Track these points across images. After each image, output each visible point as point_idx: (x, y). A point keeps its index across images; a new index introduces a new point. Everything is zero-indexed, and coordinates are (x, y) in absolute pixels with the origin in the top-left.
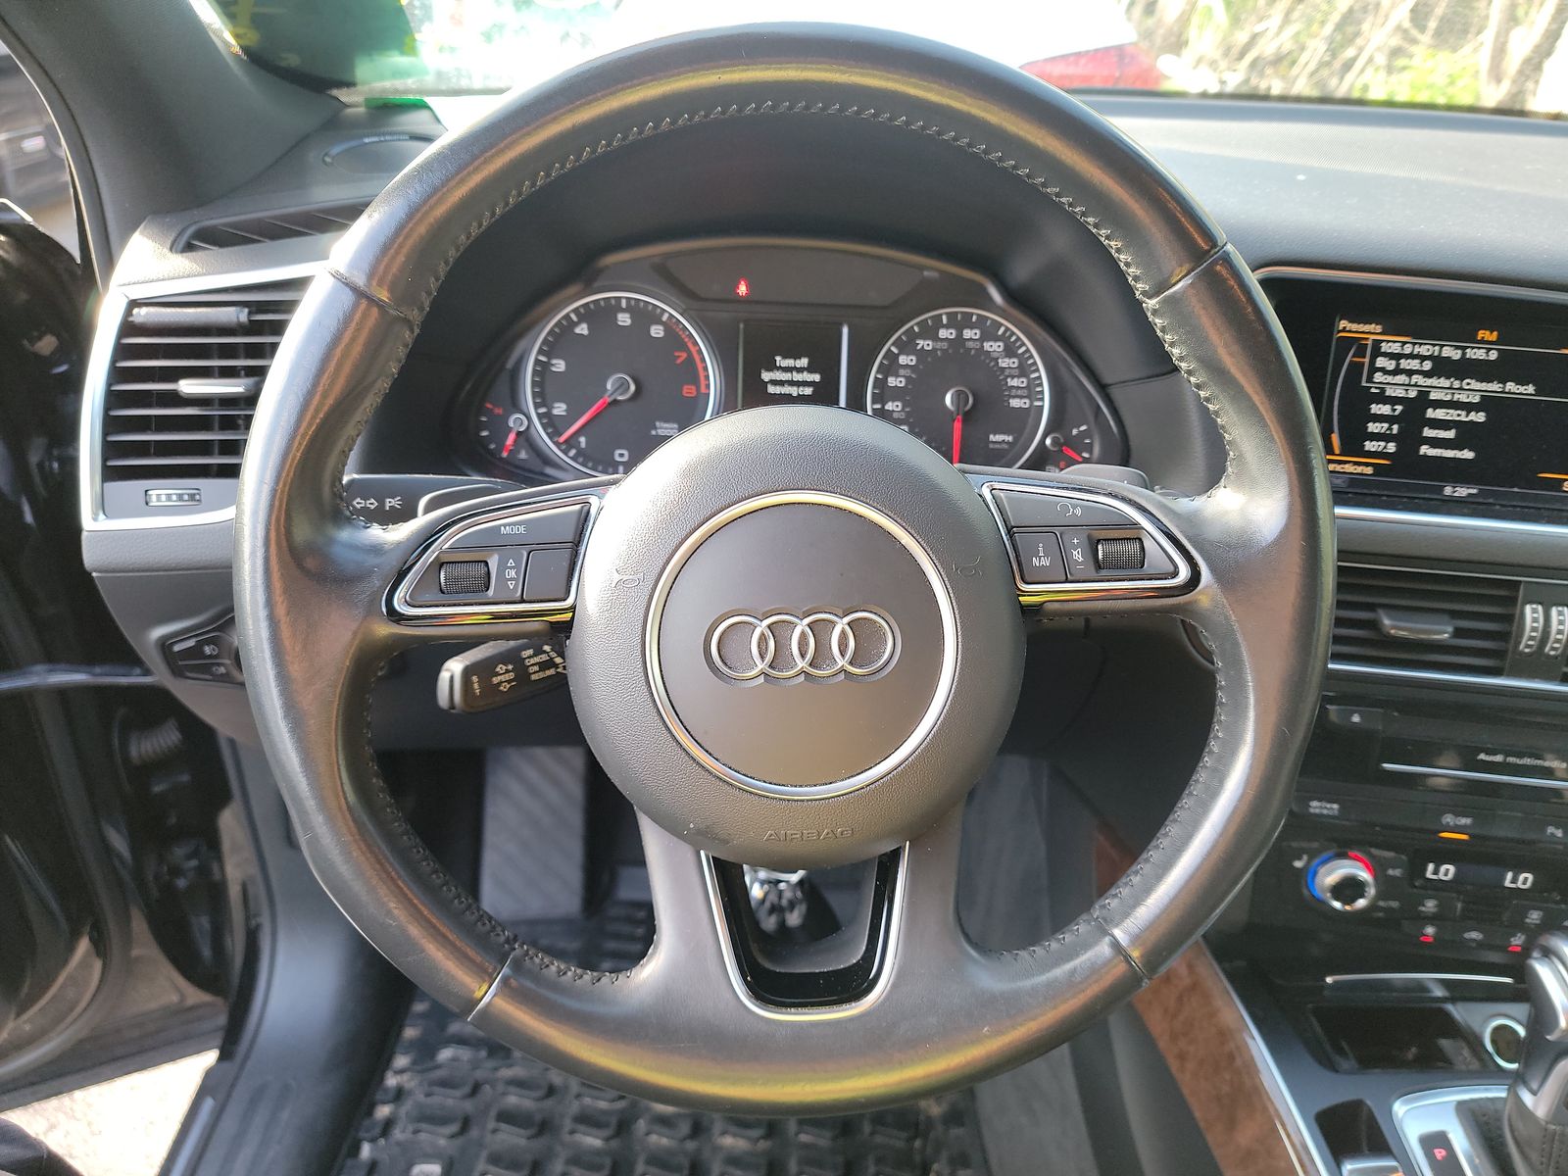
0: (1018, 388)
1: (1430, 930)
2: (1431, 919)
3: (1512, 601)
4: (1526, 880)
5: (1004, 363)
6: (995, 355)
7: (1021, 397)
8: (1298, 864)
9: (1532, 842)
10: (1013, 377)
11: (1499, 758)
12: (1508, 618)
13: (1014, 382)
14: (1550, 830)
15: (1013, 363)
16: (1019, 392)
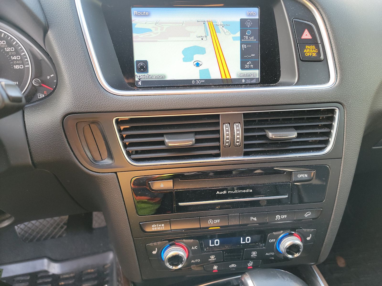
0: (17, 60)
1: (215, 267)
2: (215, 263)
3: (218, 124)
4: (248, 239)
5: (8, 50)
6: (2, 46)
7: (19, 64)
8: (154, 252)
9: (246, 225)
10: (13, 56)
11: (225, 192)
12: (218, 132)
13: (15, 58)
14: (251, 218)
15: (12, 49)
16: (18, 62)
